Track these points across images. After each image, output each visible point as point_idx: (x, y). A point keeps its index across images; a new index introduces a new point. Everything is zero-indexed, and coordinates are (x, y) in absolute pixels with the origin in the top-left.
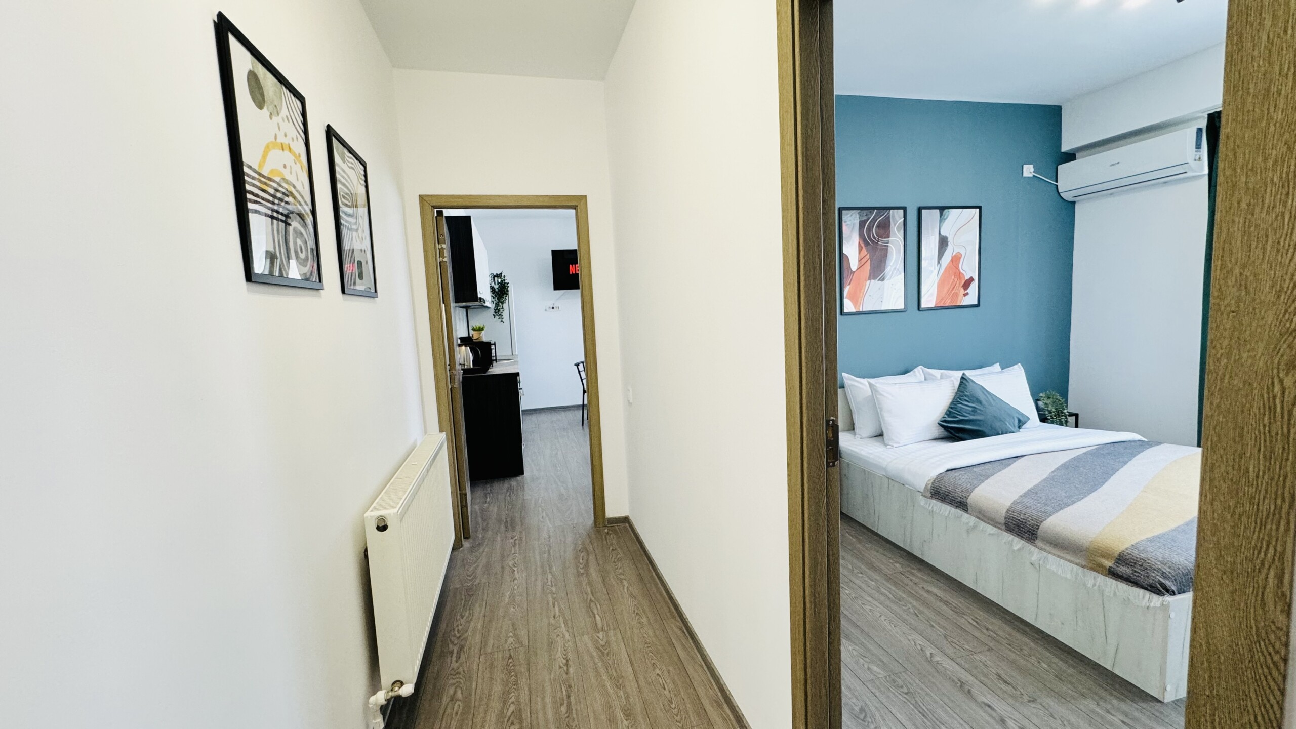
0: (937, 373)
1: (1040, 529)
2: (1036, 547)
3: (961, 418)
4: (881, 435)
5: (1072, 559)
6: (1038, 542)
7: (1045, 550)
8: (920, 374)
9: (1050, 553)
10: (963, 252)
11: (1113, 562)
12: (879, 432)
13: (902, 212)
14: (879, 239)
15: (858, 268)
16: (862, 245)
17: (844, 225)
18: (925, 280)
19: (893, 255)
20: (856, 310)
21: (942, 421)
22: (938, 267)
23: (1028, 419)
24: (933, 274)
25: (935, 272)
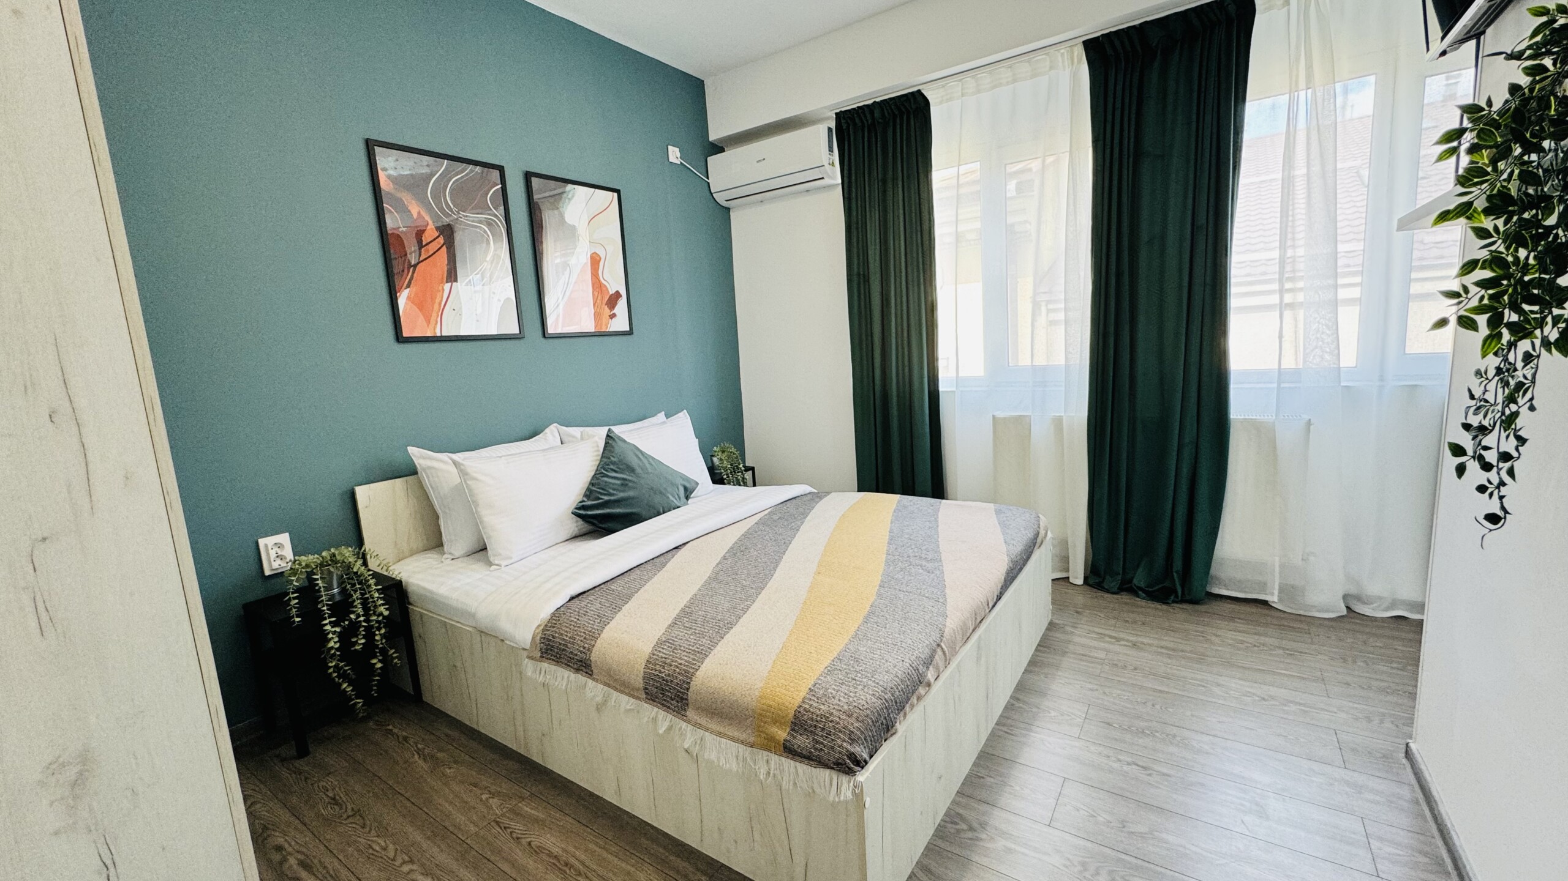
0: (575, 431)
1: (691, 690)
2: (689, 722)
3: (606, 498)
4: (484, 549)
5: (736, 734)
6: (690, 713)
7: (699, 726)
8: (554, 436)
9: (707, 730)
10: (602, 254)
11: (788, 730)
12: (477, 547)
13: (496, 173)
14: (459, 213)
15: (422, 258)
16: (427, 218)
17: (381, 175)
18: (549, 290)
19: (489, 243)
20: (429, 334)
21: (578, 508)
22: (567, 272)
23: (697, 484)
24: (560, 282)
25: (564, 278)
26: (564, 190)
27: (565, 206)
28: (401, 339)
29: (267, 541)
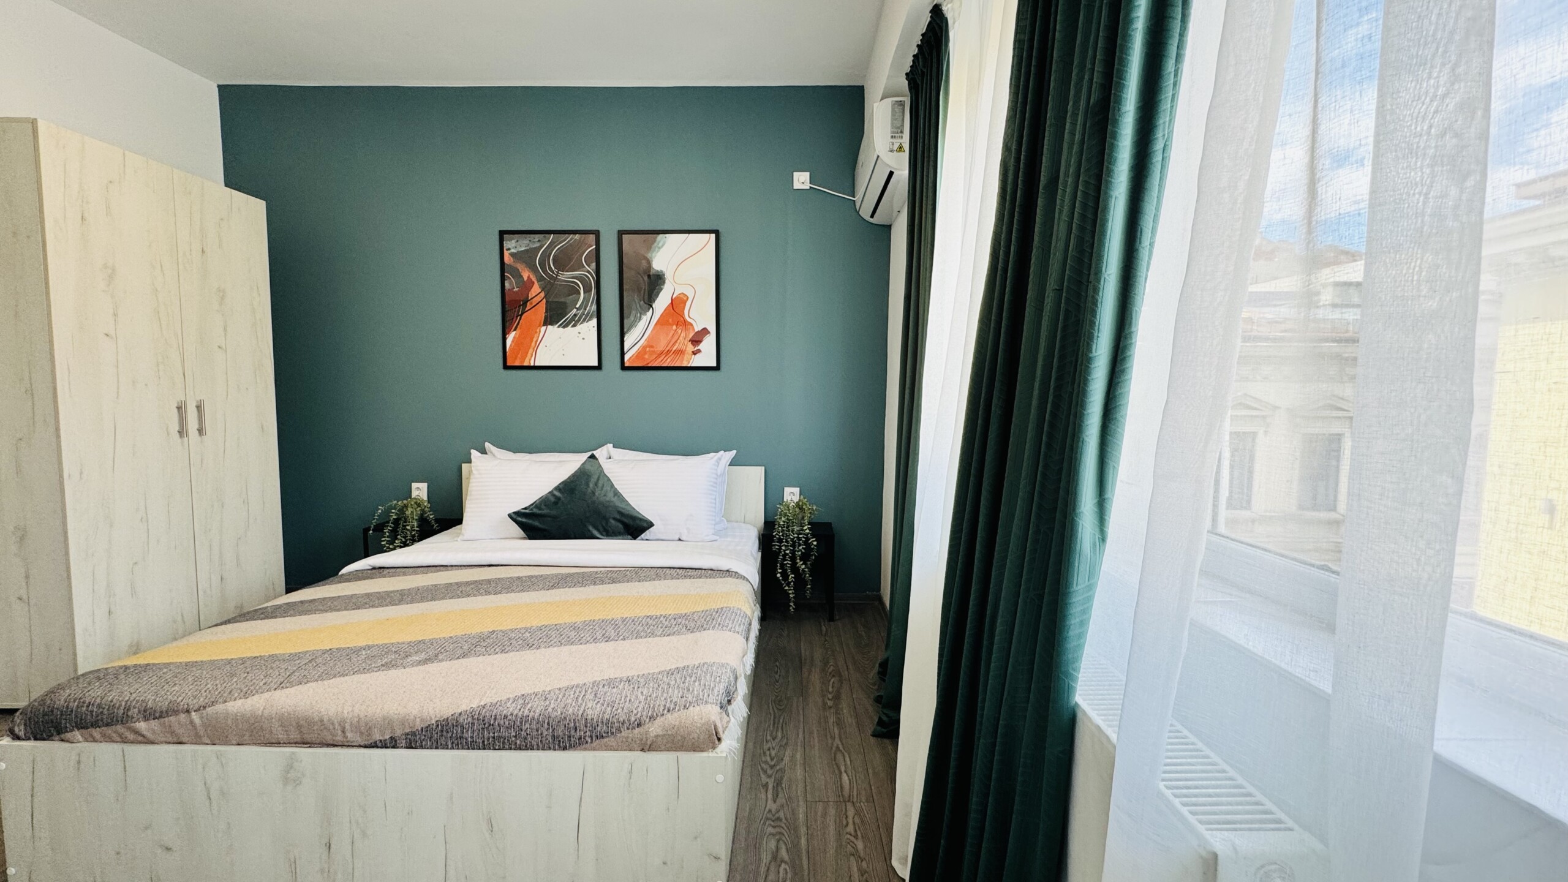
10: (689, 292)
13: (592, 237)
14: (558, 273)
15: (527, 309)
16: (534, 279)
17: (506, 253)
18: (629, 330)
19: (579, 293)
20: (526, 364)
21: (515, 513)
22: (649, 313)
23: (651, 525)
24: (641, 321)
25: (645, 318)
26: (654, 241)
27: (653, 255)
28: (506, 367)
29: (414, 485)
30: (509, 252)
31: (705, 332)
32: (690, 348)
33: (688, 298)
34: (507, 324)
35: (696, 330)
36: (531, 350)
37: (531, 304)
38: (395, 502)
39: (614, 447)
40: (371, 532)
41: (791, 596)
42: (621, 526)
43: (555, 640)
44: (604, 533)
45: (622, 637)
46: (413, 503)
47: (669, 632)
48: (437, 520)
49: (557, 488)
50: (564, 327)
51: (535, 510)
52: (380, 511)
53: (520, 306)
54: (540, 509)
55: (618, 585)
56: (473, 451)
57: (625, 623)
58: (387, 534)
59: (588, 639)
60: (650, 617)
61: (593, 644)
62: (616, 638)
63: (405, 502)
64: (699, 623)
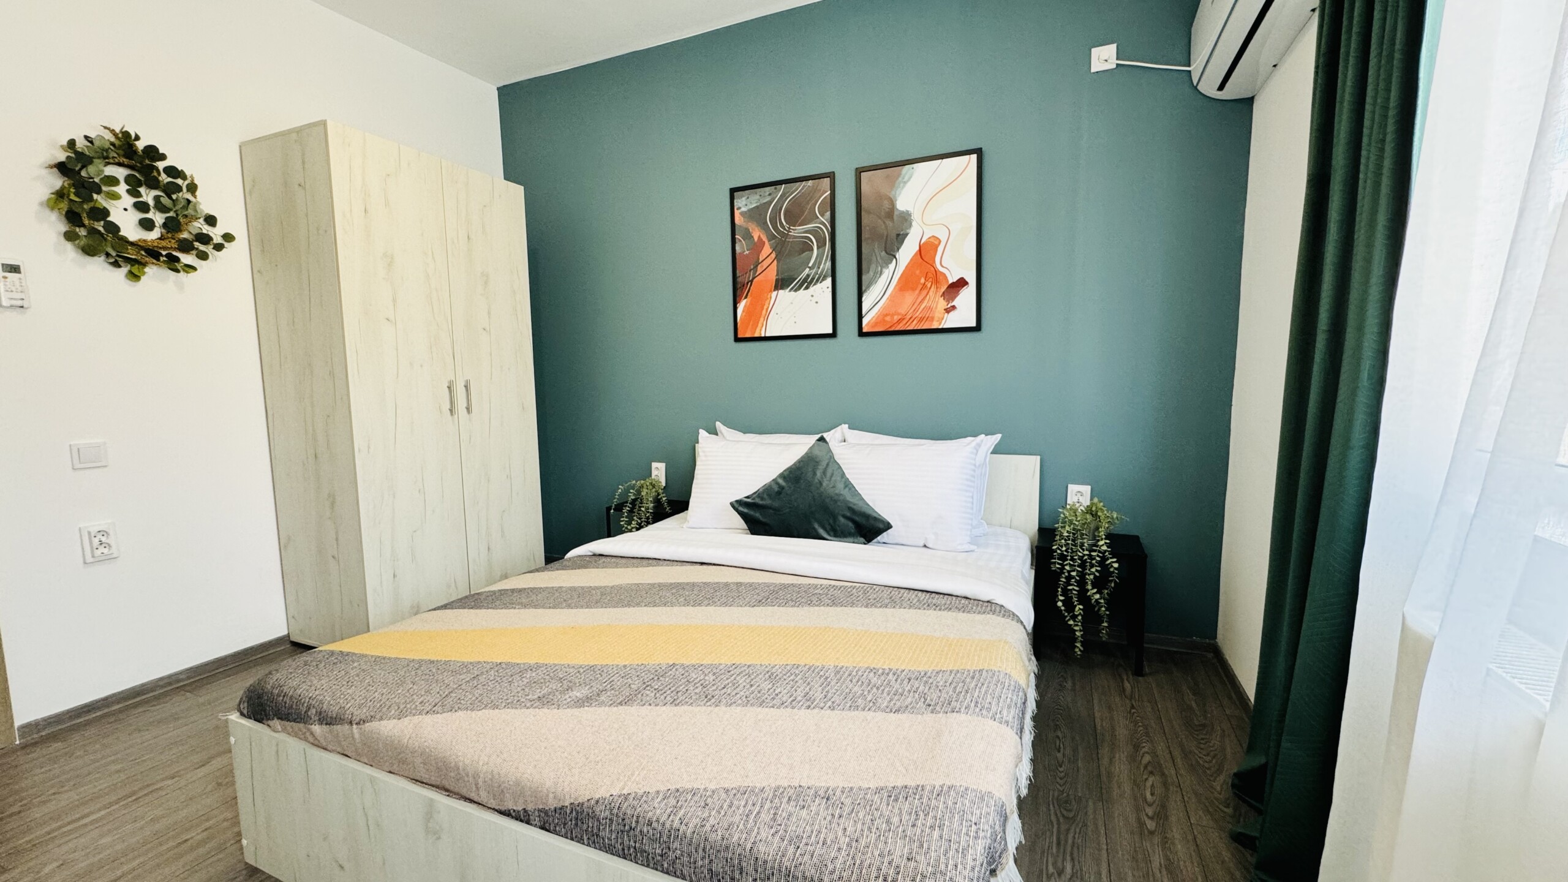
10: (941, 234)
13: (827, 181)
14: (789, 228)
15: (757, 274)
16: (764, 239)
17: (737, 213)
18: (868, 287)
19: (813, 250)
20: (757, 335)
21: (737, 501)
22: (892, 266)
23: (888, 526)
24: (882, 277)
25: (887, 273)
26: (899, 175)
27: (898, 193)
28: (737, 339)
29: (654, 465)
30: (740, 211)
31: (962, 283)
32: (942, 304)
33: (940, 241)
34: (738, 292)
35: (951, 281)
36: (762, 319)
37: (762, 266)
38: (634, 482)
39: (849, 428)
40: (612, 511)
41: (1078, 634)
42: (851, 524)
43: (742, 693)
44: (832, 534)
45: (830, 703)
46: (648, 484)
47: (898, 704)
48: (669, 502)
49: (782, 476)
50: (796, 291)
51: (758, 501)
52: (620, 491)
53: (750, 271)
54: (762, 499)
55: (839, 609)
56: (701, 431)
57: (838, 676)
58: (626, 514)
59: (784, 699)
60: (874, 671)
61: (789, 710)
62: (822, 705)
63: (642, 482)
64: (944, 695)
